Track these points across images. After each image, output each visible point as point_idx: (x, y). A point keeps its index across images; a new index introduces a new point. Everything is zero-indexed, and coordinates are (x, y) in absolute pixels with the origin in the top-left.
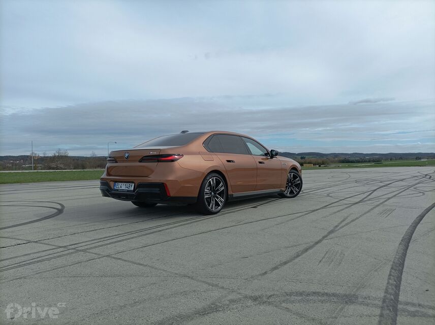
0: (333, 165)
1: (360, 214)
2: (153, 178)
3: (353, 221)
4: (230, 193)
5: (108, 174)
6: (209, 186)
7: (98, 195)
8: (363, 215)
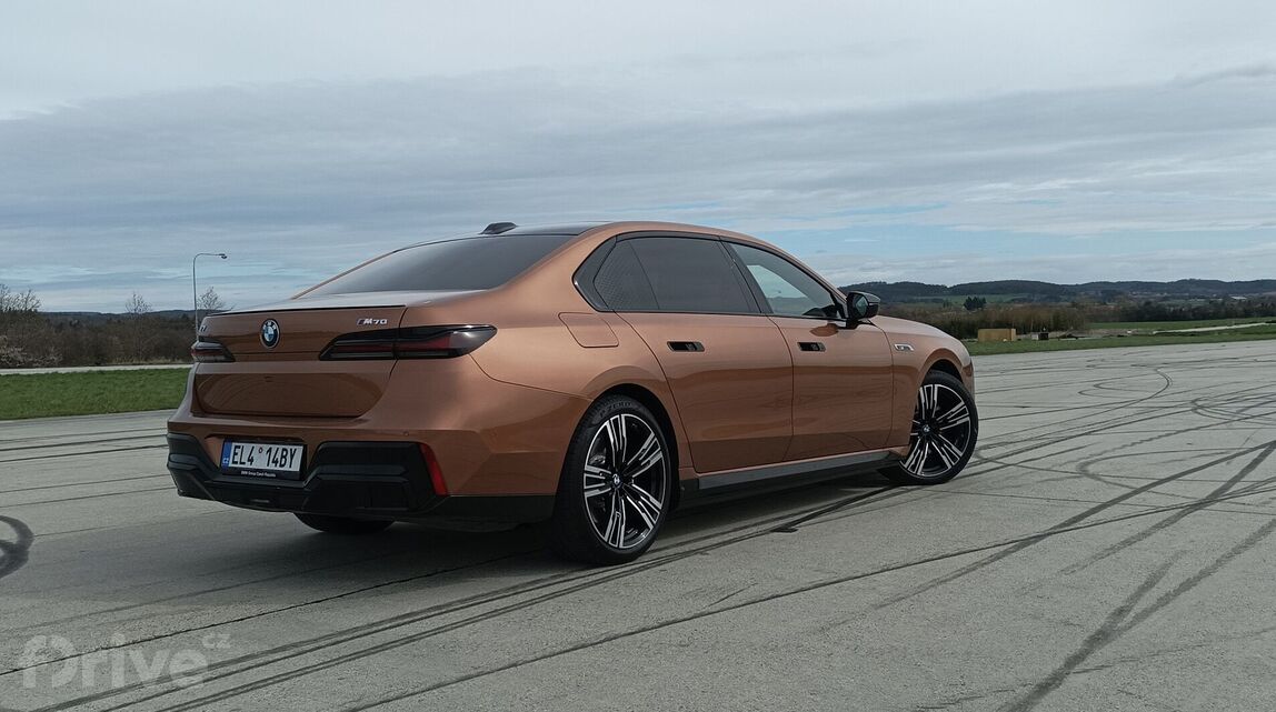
0: (1098, 333)
1: (1218, 555)
2: (376, 424)
3: (1187, 585)
4: (686, 473)
5: (199, 407)
6: (598, 450)
7: (157, 482)
8: (1230, 557)
